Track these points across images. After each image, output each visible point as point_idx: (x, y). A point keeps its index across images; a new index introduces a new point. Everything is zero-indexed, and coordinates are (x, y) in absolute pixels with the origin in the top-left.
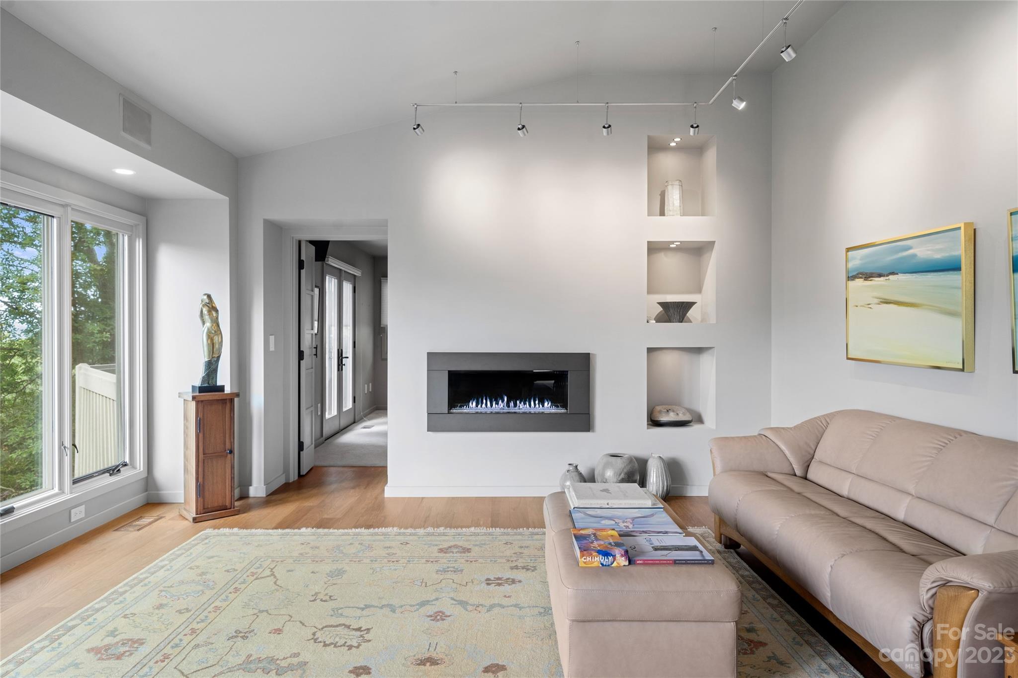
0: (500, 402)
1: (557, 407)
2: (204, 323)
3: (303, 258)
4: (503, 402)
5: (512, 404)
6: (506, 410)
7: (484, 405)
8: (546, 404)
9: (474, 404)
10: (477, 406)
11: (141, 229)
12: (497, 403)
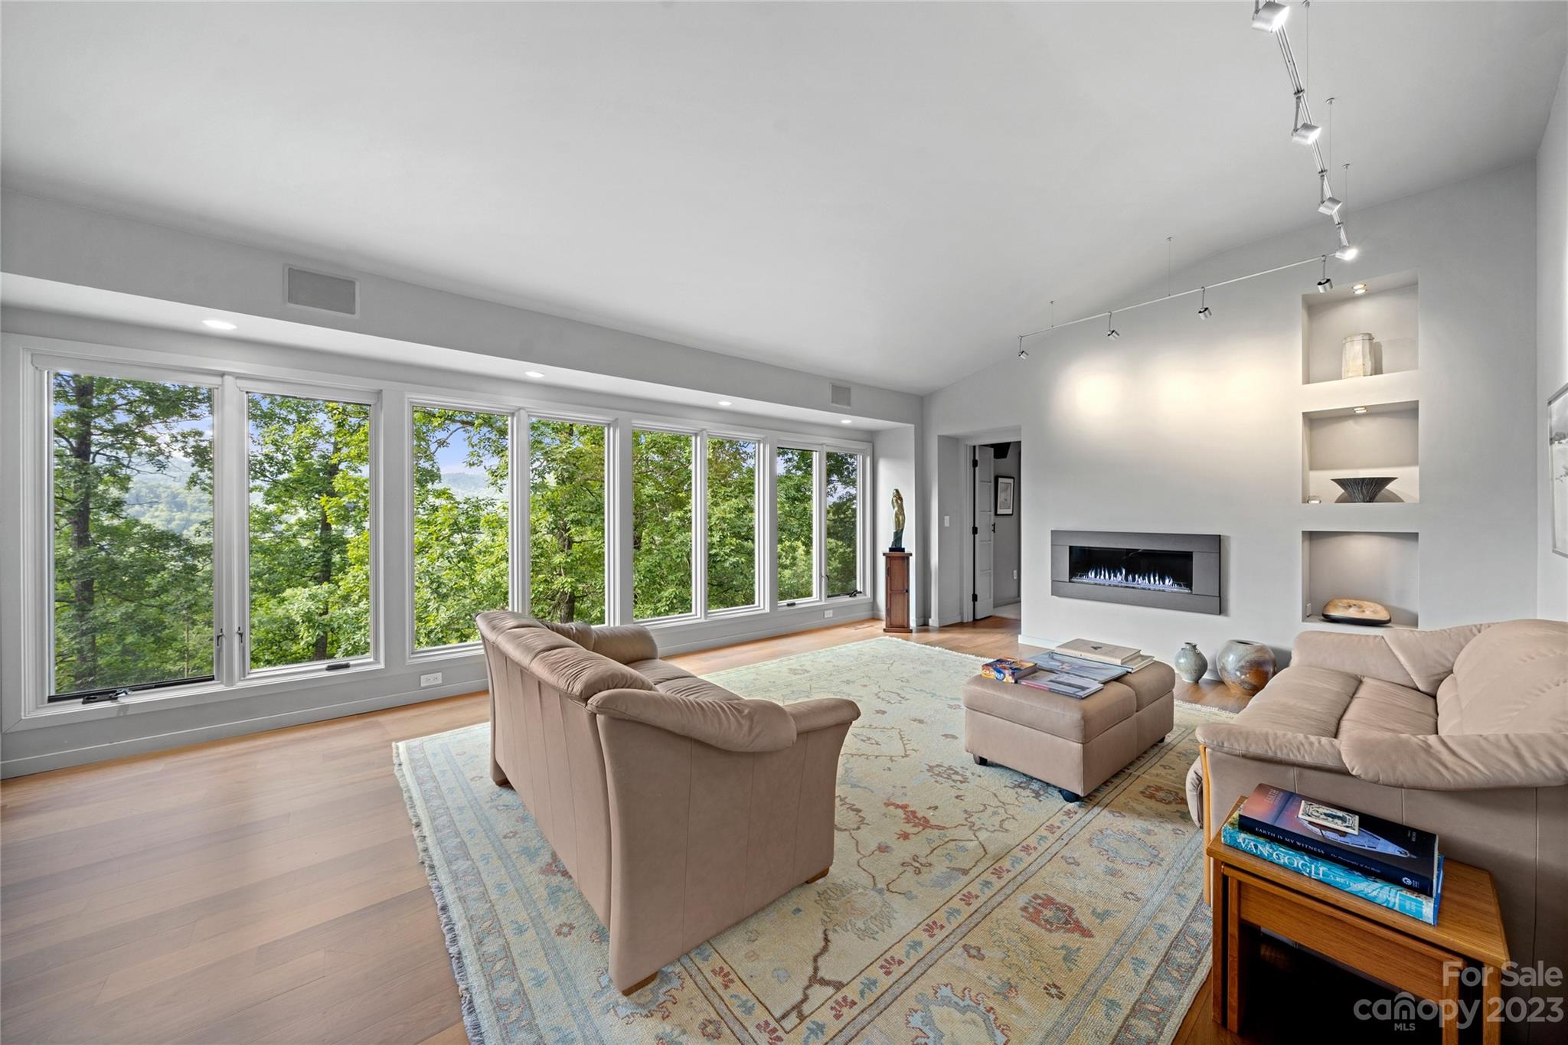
0: (1118, 574)
1: (1180, 585)
2: (894, 507)
3: (977, 458)
4: (1121, 574)
5: (1130, 578)
6: (1124, 584)
7: (1102, 577)
8: (1167, 581)
9: (1093, 574)
10: (1096, 577)
11: (869, 451)
12: (1115, 576)
